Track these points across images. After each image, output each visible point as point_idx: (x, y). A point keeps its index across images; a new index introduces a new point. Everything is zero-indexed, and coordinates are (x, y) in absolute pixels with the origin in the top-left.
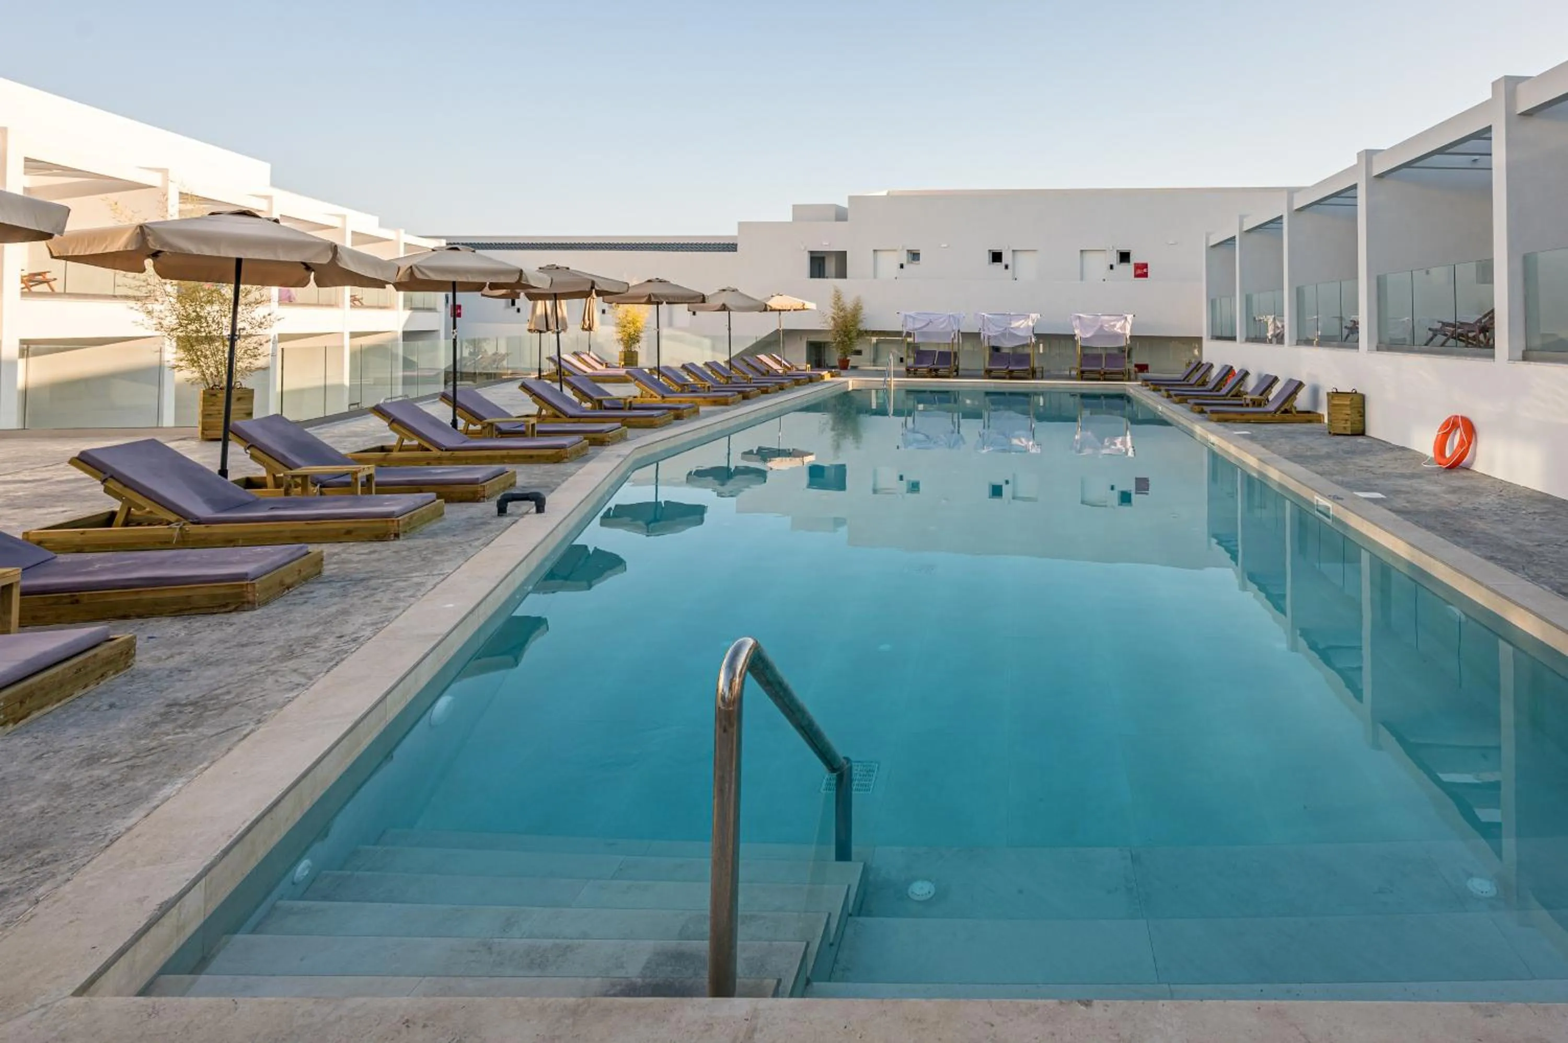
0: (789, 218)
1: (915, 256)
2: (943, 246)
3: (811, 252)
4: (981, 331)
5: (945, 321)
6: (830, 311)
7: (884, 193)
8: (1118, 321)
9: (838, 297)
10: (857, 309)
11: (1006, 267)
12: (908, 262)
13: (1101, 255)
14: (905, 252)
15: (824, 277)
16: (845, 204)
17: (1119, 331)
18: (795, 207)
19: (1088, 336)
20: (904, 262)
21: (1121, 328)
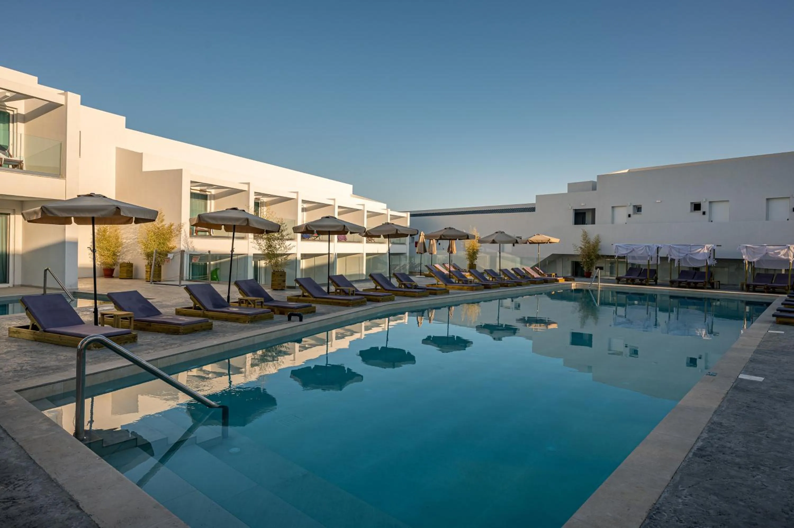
0: (566, 191)
1: (638, 209)
2: (657, 201)
3: (576, 210)
4: (669, 256)
5: (642, 249)
6: (580, 243)
7: (626, 171)
8: (782, 250)
9: (585, 236)
10: (598, 242)
11: (704, 213)
12: (634, 213)
13: (787, 201)
14: (632, 207)
15: (585, 224)
16: (595, 180)
17: (783, 257)
18: (569, 185)
19: (755, 260)
20: (631, 213)
21: (784, 255)
